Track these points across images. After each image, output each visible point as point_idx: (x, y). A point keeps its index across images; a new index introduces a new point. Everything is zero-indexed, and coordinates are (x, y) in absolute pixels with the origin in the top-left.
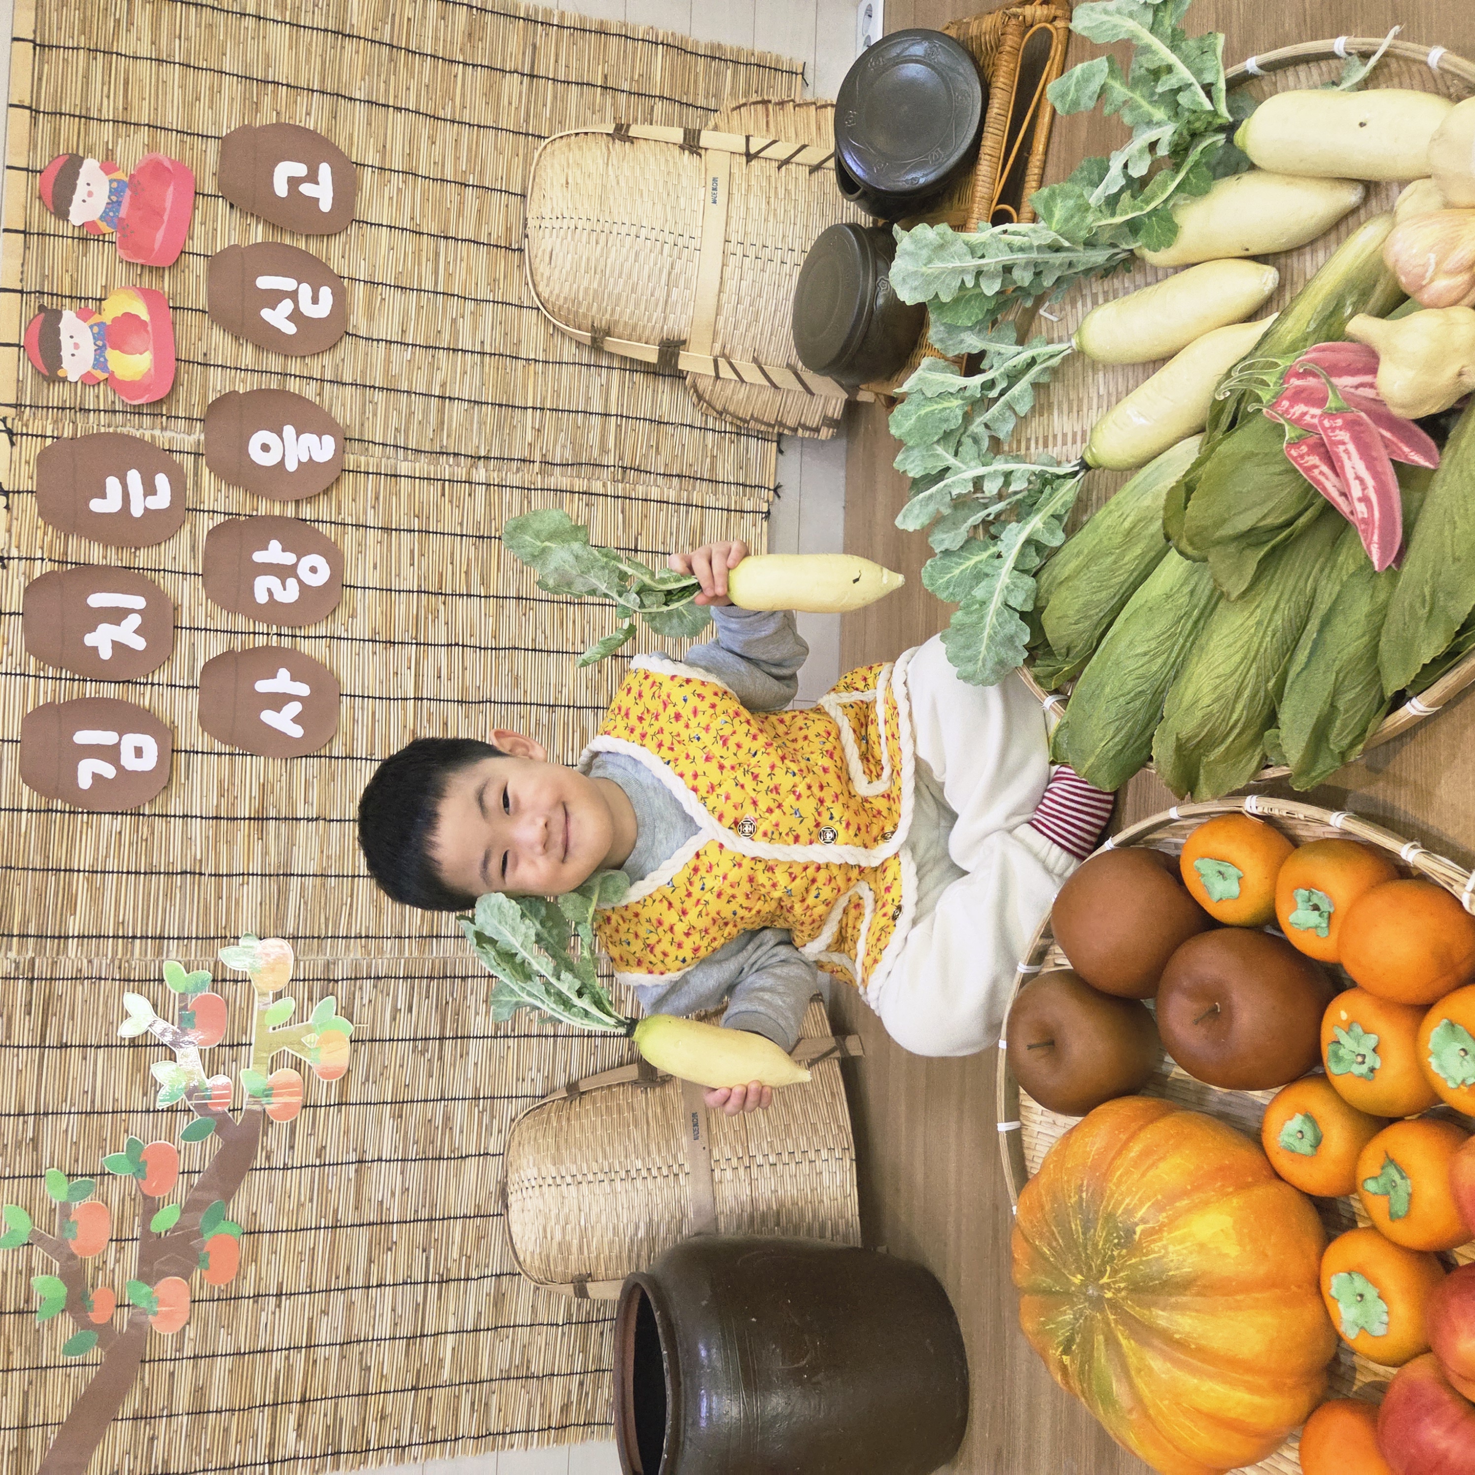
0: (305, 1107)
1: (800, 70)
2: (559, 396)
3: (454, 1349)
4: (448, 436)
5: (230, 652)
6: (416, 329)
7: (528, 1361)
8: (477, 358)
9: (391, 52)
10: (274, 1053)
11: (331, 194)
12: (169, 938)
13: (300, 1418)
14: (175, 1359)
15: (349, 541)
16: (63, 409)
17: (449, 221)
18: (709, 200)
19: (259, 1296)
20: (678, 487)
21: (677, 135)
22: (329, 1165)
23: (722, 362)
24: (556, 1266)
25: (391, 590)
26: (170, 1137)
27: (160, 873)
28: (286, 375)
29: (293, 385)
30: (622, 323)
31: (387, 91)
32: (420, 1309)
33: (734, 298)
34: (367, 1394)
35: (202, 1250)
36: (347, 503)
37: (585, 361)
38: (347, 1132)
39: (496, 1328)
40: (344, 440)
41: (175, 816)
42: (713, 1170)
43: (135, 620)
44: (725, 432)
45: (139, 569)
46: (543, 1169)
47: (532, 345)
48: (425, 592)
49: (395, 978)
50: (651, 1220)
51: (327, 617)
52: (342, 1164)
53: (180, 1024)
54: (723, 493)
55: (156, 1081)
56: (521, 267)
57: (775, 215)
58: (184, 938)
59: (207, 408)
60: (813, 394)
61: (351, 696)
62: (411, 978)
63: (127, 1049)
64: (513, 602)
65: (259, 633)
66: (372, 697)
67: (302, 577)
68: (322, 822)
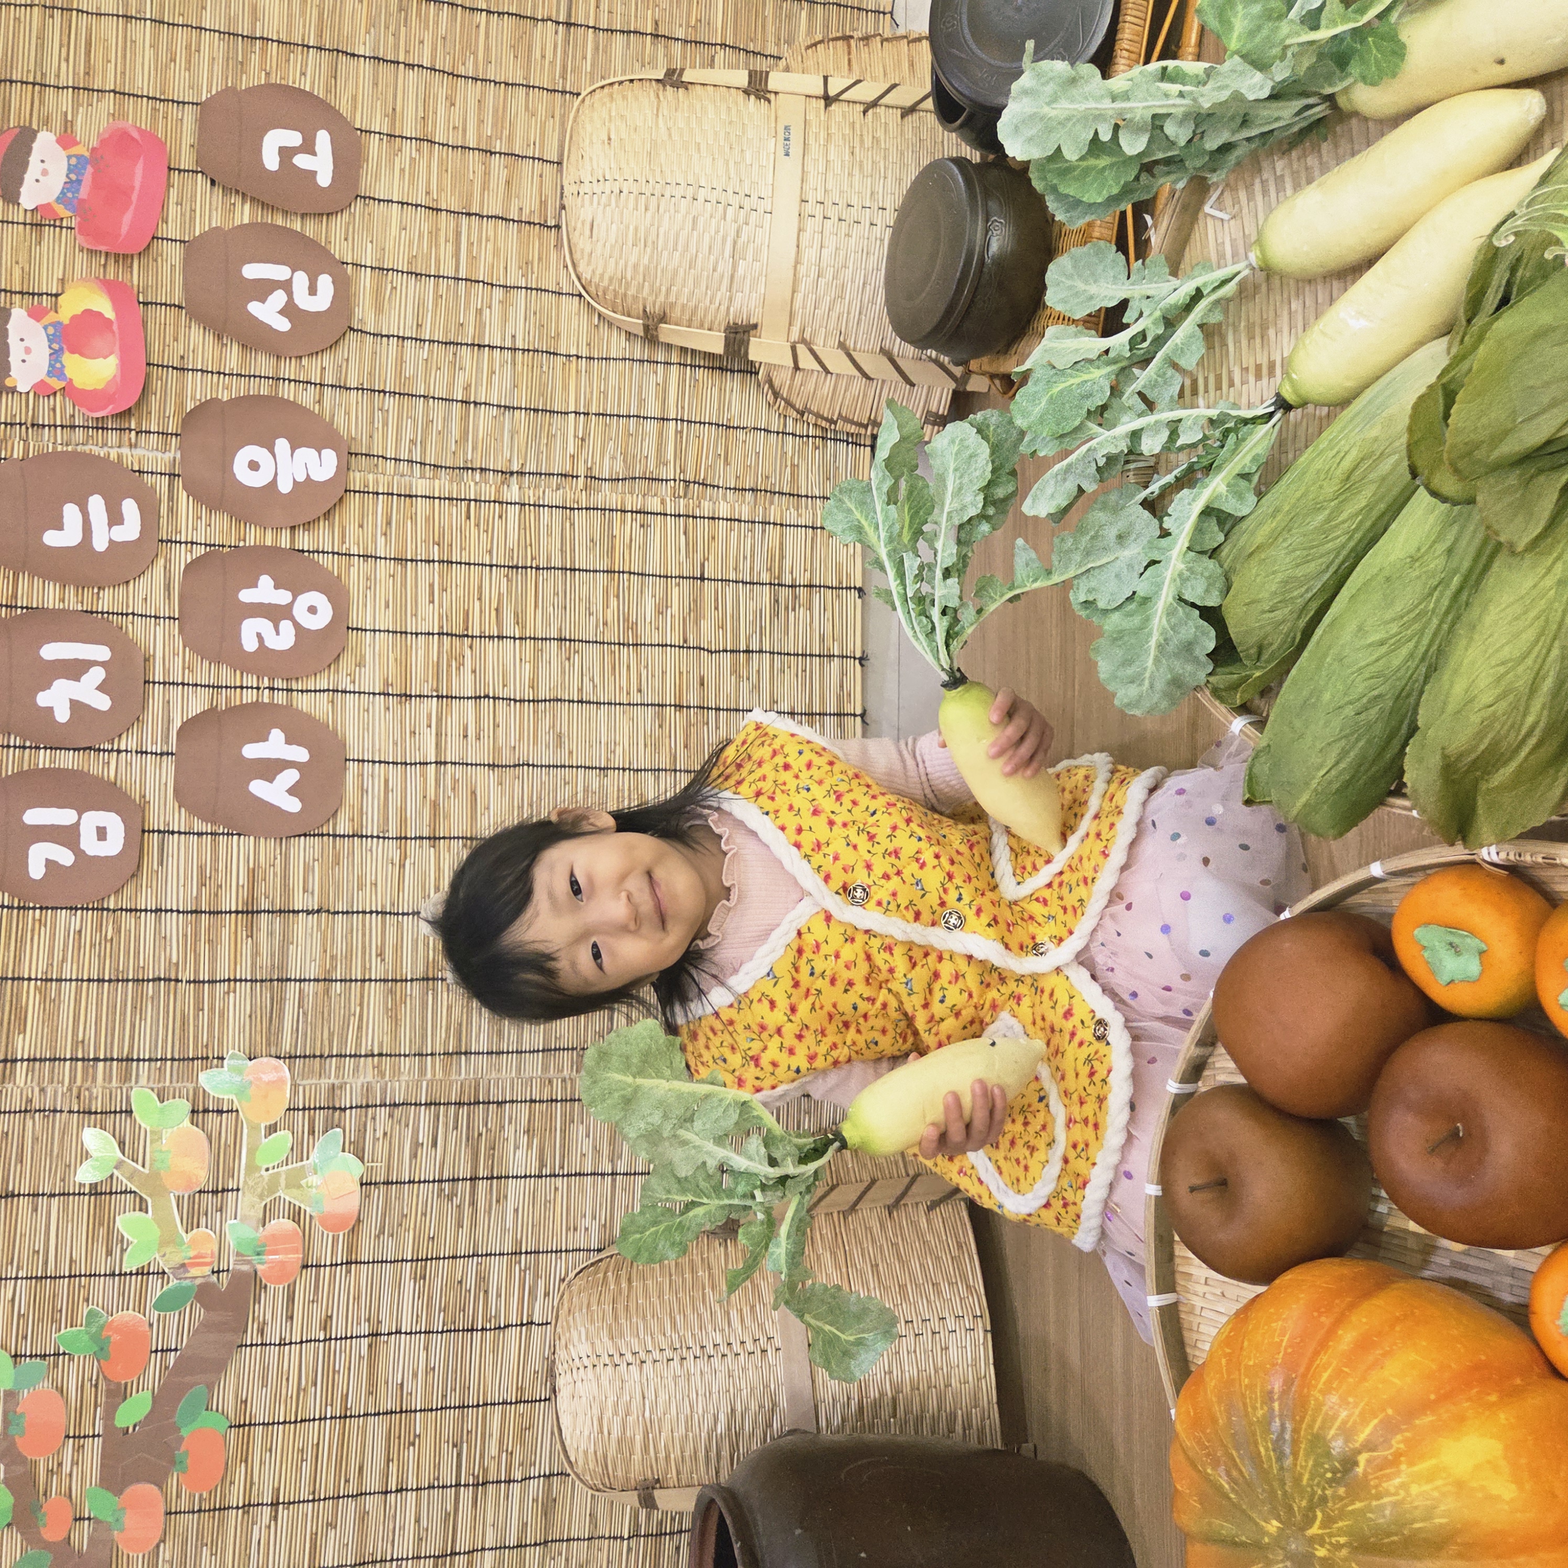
0: (305, 1267)
1: (888, 9)
2: (606, 397)
4: (474, 448)
5: (212, 710)
6: (433, 324)
8: (508, 355)
10: (268, 1200)
11: (331, 167)
12: (138, 1060)
15: (356, 573)
16: (12, 424)
17: (472, 195)
18: (781, 152)
19: (249, 1505)
20: (752, 504)
21: (741, 77)
22: (336, 1339)
23: (802, 349)
24: (615, 1469)
25: (406, 633)
26: (140, 1308)
27: (128, 980)
28: (279, 379)
29: (288, 392)
30: (678, 308)
31: (396, 47)
32: (450, 1519)
33: (813, 271)
35: (179, 1447)
36: (352, 530)
37: (637, 356)
38: (358, 1298)
39: (546, 1542)
40: (349, 455)
41: (146, 910)
43: (97, 675)
44: (808, 436)
45: (102, 613)
46: (598, 1342)
47: (574, 339)
48: (447, 634)
49: (415, 1104)
50: (733, 1410)
51: (329, 666)
52: (352, 1337)
53: (151, 1164)
54: (807, 508)
55: (123, 1237)
56: (558, 246)
57: (861, 166)
58: (157, 1060)
59: (183, 420)
60: (912, 385)
61: (358, 761)
62: (435, 1104)
63: (87, 1197)
64: (554, 644)
65: (247, 688)
66: (385, 762)
67: (298, 619)
68: (324, 915)
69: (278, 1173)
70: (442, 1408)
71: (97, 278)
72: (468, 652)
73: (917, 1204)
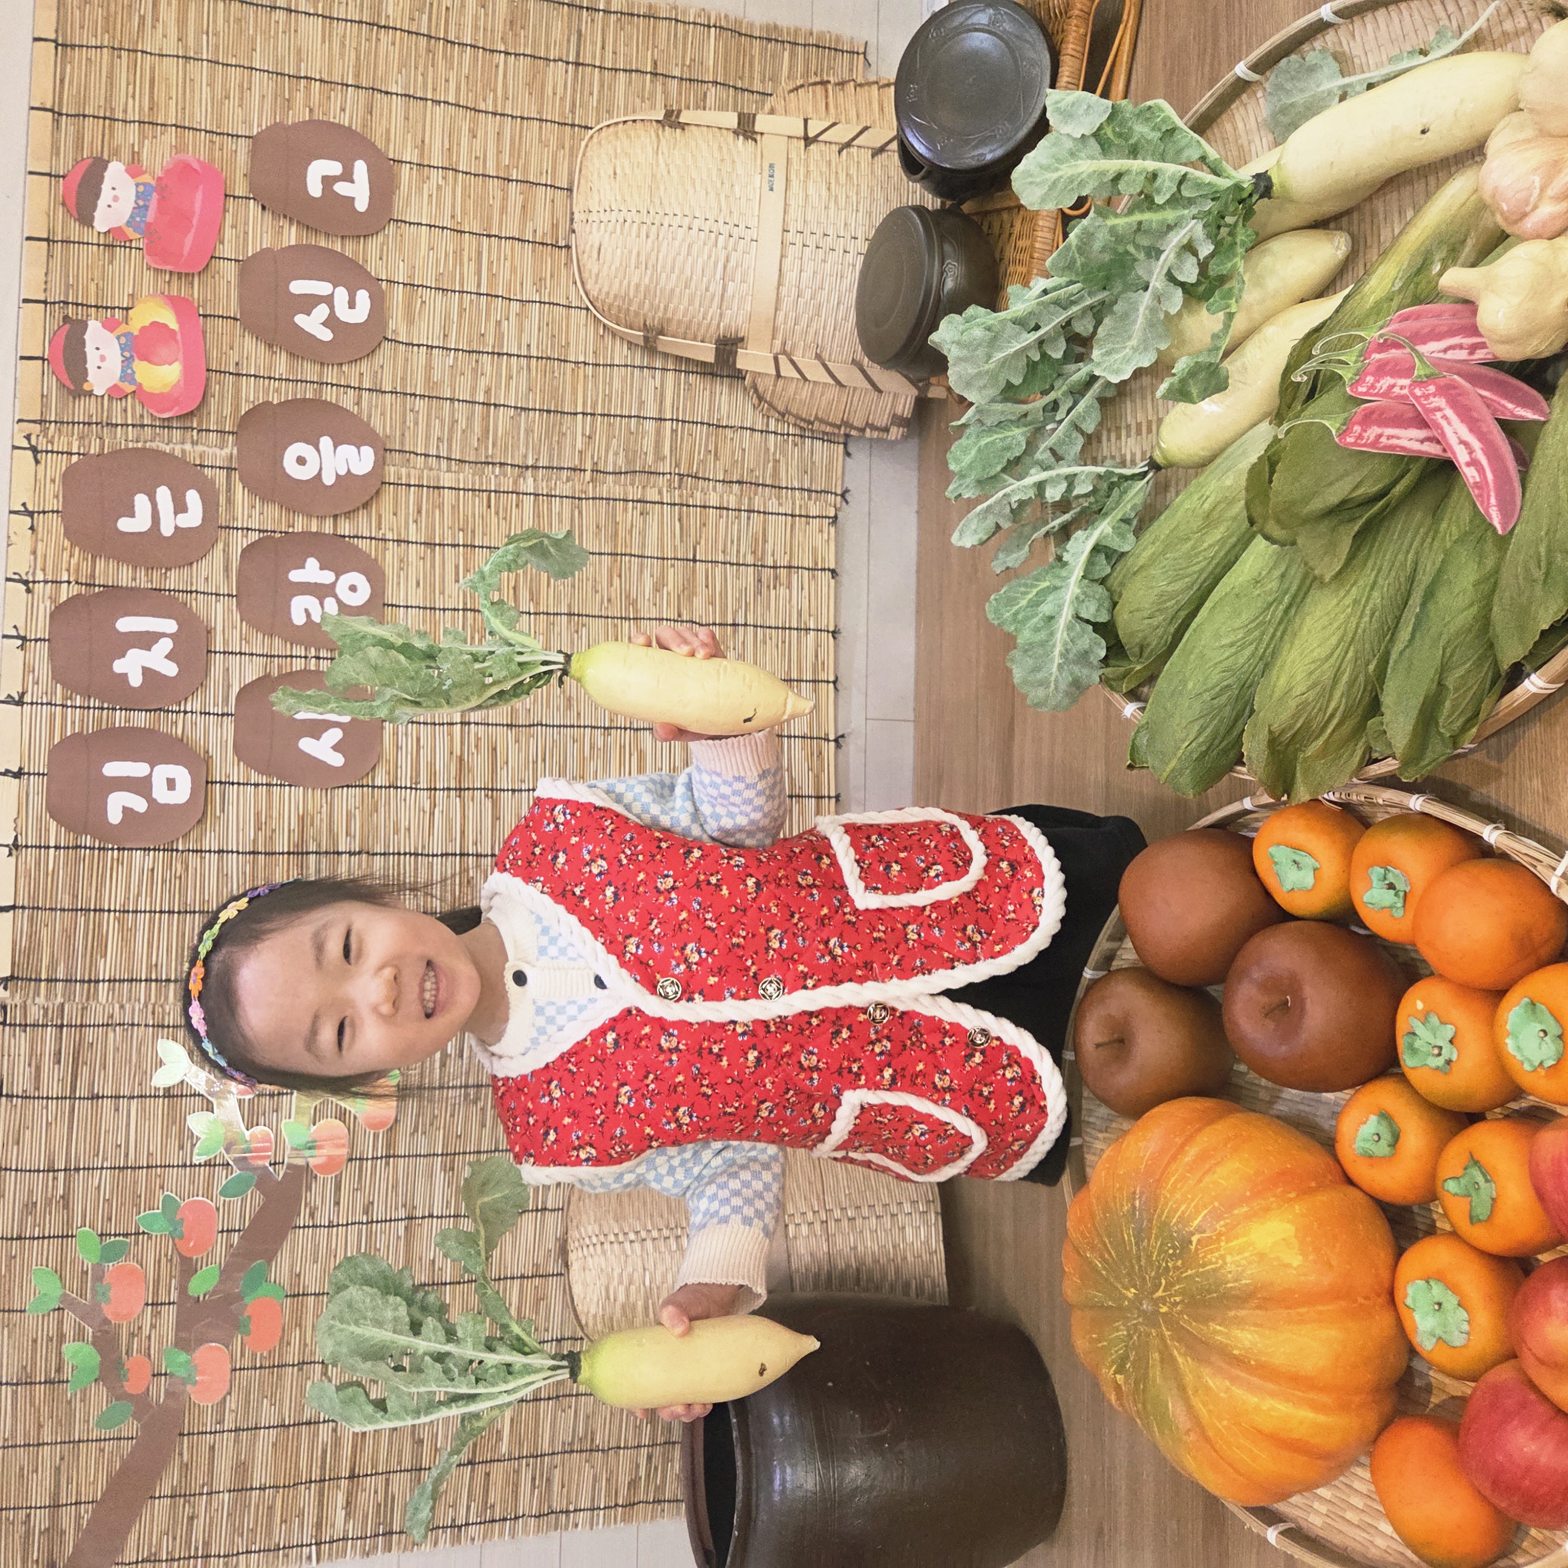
0: (351, 1160)
1: (861, 50)
2: (610, 400)
3: (512, 1419)
4: (494, 445)
5: (266, 677)
6: (458, 332)
7: (592, 1433)
8: (524, 361)
9: (429, 43)
10: (317, 1101)
11: (367, 193)
13: (349, 1495)
14: (215, 1432)
15: (390, 557)
16: (89, 424)
17: (491, 218)
18: (766, 187)
19: (303, 1363)
20: (739, 494)
21: (731, 120)
22: (377, 1222)
23: (783, 360)
25: (434, 609)
26: (208, 1194)
27: (195, 912)
28: (322, 384)
29: (329, 395)
30: (675, 322)
31: (425, 84)
33: (794, 291)
34: (420, 1469)
35: (243, 1314)
36: (388, 517)
37: (637, 362)
38: (395, 1187)
40: (383, 451)
41: (210, 851)
42: (787, 1226)
43: (165, 645)
44: (788, 435)
45: (170, 591)
46: (605, 1225)
47: (582, 348)
48: (470, 611)
52: (391, 1220)
54: (786, 498)
55: (193, 1133)
56: (568, 264)
57: (836, 202)
59: (239, 420)
60: (880, 392)
63: (161, 1099)
64: (564, 618)
65: (296, 657)
66: (416, 724)
67: (341, 597)
68: (364, 856)
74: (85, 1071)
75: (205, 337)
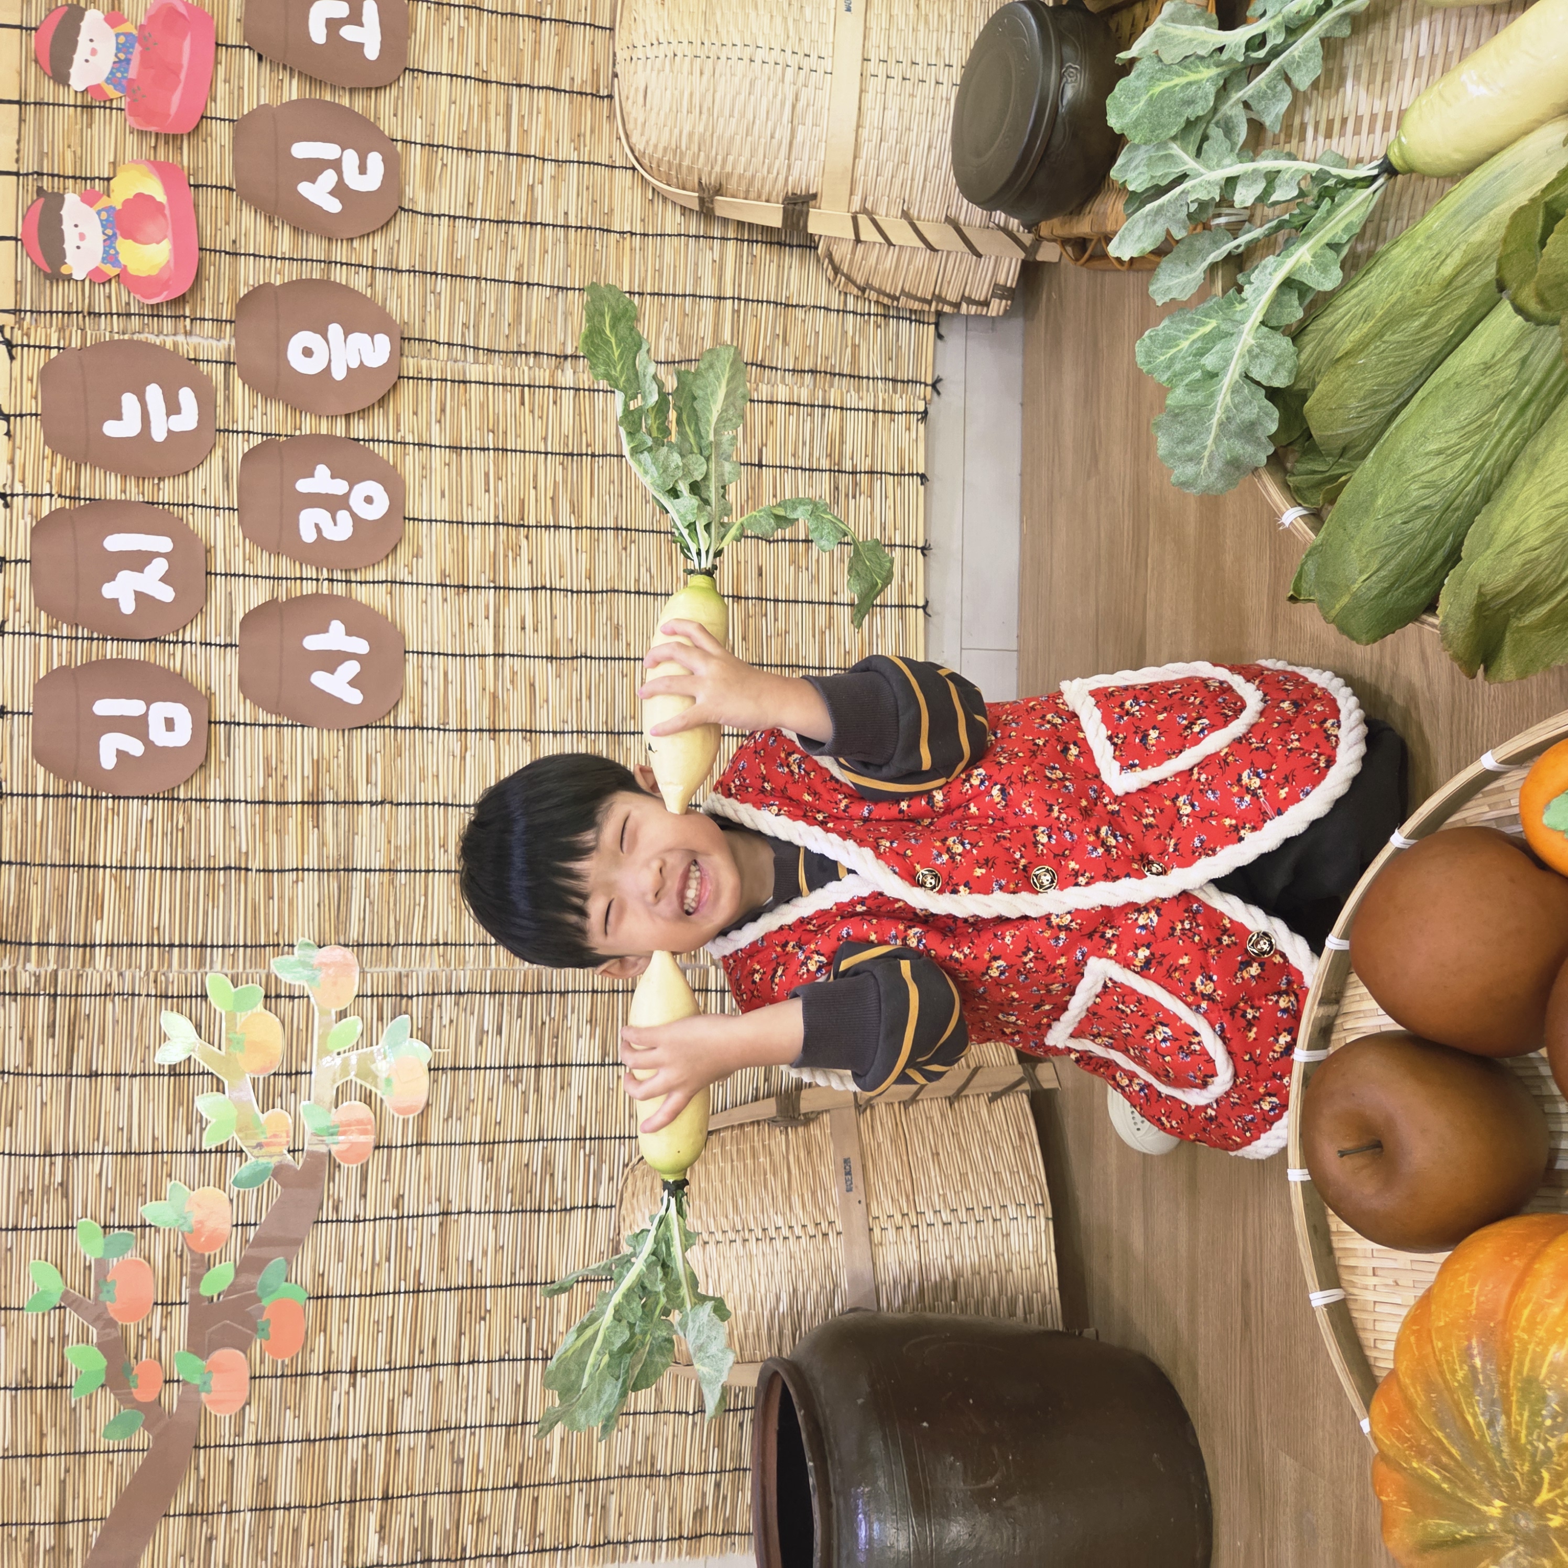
0: (377, 1147)
2: (661, 276)
3: (562, 1440)
4: (528, 331)
5: (273, 602)
6: (484, 202)
7: (653, 1457)
8: (561, 232)
10: (339, 1083)
11: (379, 38)
12: (212, 946)
13: (383, 1517)
14: (234, 1446)
15: (411, 463)
16: (69, 313)
17: (522, 65)
18: (842, 7)
19: (329, 1372)
20: (811, 386)
22: (408, 1217)
23: (863, 220)
25: (462, 523)
26: (220, 1184)
27: (199, 869)
28: (330, 262)
29: (339, 275)
30: (735, 179)
32: (521, 1390)
33: (877, 133)
34: (461, 1492)
35: (261, 1316)
36: (406, 417)
37: (693, 231)
38: (428, 1178)
40: (401, 340)
41: (215, 801)
42: (871, 1230)
43: (160, 566)
44: (869, 314)
45: (163, 504)
47: (627, 215)
48: (503, 524)
49: (480, 993)
50: (795, 1290)
51: (387, 557)
52: (423, 1216)
53: (227, 1048)
54: (868, 391)
55: (201, 1117)
56: (611, 117)
57: (926, 22)
58: (230, 946)
59: (237, 306)
60: (979, 255)
61: (418, 653)
62: (499, 993)
63: (166, 1078)
64: (611, 533)
65: (307, 579)
66: (444, 654)
67: (355, 510)
68: (388, 806)
69: (348, 1057)
70: (511, 1285)
71: (149, 160)
72: (524, 543)
73: (978, 1095)
74: (82, 1045)
75: (197, 213)
